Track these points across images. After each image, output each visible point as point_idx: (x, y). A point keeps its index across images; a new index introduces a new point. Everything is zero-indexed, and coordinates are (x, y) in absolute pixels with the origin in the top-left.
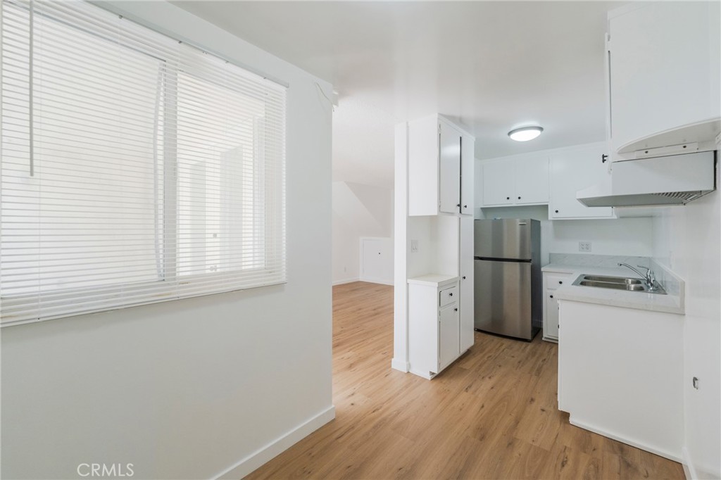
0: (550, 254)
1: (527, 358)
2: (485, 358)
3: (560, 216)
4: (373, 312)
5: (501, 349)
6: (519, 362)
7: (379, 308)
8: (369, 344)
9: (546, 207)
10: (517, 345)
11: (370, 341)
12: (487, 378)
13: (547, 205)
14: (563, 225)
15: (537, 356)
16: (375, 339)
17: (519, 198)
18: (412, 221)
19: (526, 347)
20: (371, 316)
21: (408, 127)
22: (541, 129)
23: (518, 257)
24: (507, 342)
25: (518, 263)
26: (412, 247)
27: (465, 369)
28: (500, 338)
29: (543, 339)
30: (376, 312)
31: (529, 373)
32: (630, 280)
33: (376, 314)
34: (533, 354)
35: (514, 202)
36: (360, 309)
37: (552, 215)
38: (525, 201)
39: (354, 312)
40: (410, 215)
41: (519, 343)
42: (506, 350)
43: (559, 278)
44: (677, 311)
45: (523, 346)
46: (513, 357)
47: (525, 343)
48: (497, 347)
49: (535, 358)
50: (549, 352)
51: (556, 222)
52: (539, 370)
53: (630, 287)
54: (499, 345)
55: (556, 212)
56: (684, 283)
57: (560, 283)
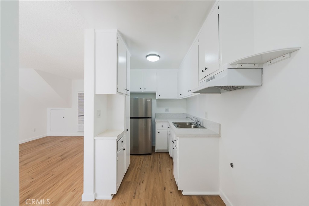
0: (155, 114)
1: (153, 164)
2: (136, 171)
3: (161, 98)
4: (60, 158)
5: (141, 162)
6: (151, 167)
7: (65, 153)
8: (60, 186)
9: (155, 94)
10: (147, 157)
11: (60, 183)
12: (141, 184)
13: (156, 93)
14: (161, 102)
15: (156, 161)
16: (65, 179)
17: (145, 89)
18: (97, 97)
19: (150, 158)
20: (60, 161)
21: (95, 33)
22: (159, 57)
23: (144, 116)
24: (142, 157)
25: (144, 119)
26: (97, 114)
27: (129, 182)
28: (139, 156)
29: (155, 151)
30: (63, 157)
31: (157, 172)
32: (188, 123)
33: (63, 159)
34: (154, 160)
35: (143, 91)
36: (49, 158)
37: (157, 97)
38: (147, 91)
39: (43, 161)
40: (97, 93)
41: (147, 156)
42: (143, 162)
43: (162, 124)
44: (219, 136)
45: (149, 157)
46: (148, 165)
47: (149, 156)
48: (139, 161)
49: (156, 162)
50: (159, 157)
51: (159, 101)
52: (160, 169)
53: (192, 126)
54: (140, 160)
55: (159, 96)
56: (220, 125)
57: (162, 126)
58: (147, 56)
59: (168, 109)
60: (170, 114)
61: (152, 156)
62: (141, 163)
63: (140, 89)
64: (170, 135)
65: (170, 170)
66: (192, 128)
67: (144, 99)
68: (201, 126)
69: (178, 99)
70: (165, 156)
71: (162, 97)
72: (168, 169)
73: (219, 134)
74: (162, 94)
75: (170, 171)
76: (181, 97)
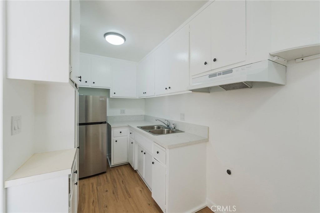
1: (114, 187)
2: (92, 207)
3: (116, 96)
5: (95, 189)
6: (114, 193)
9: (108, 90)
15: (117, 181)
17: (94, 83)
19: (107, 178)
25: (99, 125)
29: (110, 167)
31: (125, 198)
32: (156, 126)
34: (114, 181)
35: (90, 85)
37: (112, 95)
38: (98, 85)
41: (101, 176)
42: (98, 188)
43: (121, 130)
44: (206, 140)
45: (105, 178)
46: (107, 191)
47: (104, 175)
48: (91, 188)
49: (118, 183)
50: (119, 174)
51: (113, 99)
52: (127, 192)
53: (164, 130)
54: (91, 186)
55: (115, 93)
56: (208, 127)
57: (121, 132)
58: (106, 34)
59: (124, 111)
60: (126, 116)
61: (108, 175)
62: (96, 191)
63: (86, 82)
64: (134, 143)
65: (141, 189)
66: (164, 134)
67: (91, 96)
68: (176, 130)
69: (138, 98)
70: (126, 171)
71: (118, 95)
72: (138, 189)
73: (207, 138)
74: (117, 91)
75: (141, 191)
76: (145, 96)
